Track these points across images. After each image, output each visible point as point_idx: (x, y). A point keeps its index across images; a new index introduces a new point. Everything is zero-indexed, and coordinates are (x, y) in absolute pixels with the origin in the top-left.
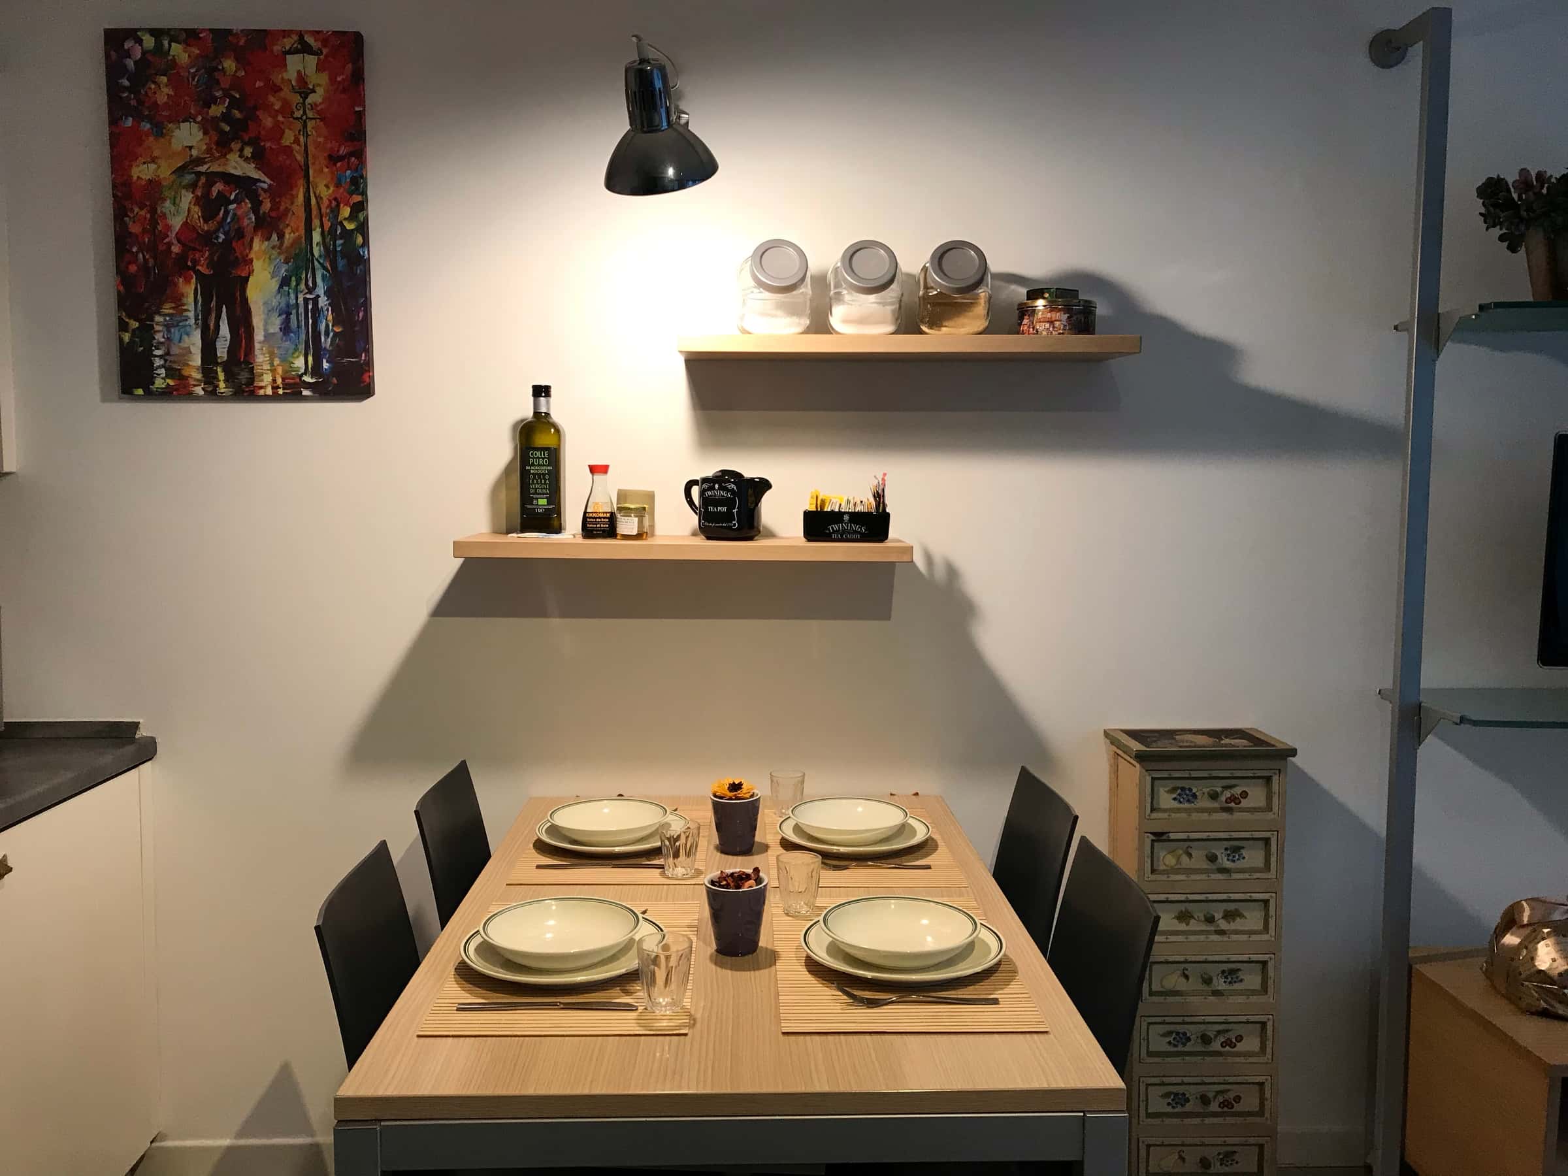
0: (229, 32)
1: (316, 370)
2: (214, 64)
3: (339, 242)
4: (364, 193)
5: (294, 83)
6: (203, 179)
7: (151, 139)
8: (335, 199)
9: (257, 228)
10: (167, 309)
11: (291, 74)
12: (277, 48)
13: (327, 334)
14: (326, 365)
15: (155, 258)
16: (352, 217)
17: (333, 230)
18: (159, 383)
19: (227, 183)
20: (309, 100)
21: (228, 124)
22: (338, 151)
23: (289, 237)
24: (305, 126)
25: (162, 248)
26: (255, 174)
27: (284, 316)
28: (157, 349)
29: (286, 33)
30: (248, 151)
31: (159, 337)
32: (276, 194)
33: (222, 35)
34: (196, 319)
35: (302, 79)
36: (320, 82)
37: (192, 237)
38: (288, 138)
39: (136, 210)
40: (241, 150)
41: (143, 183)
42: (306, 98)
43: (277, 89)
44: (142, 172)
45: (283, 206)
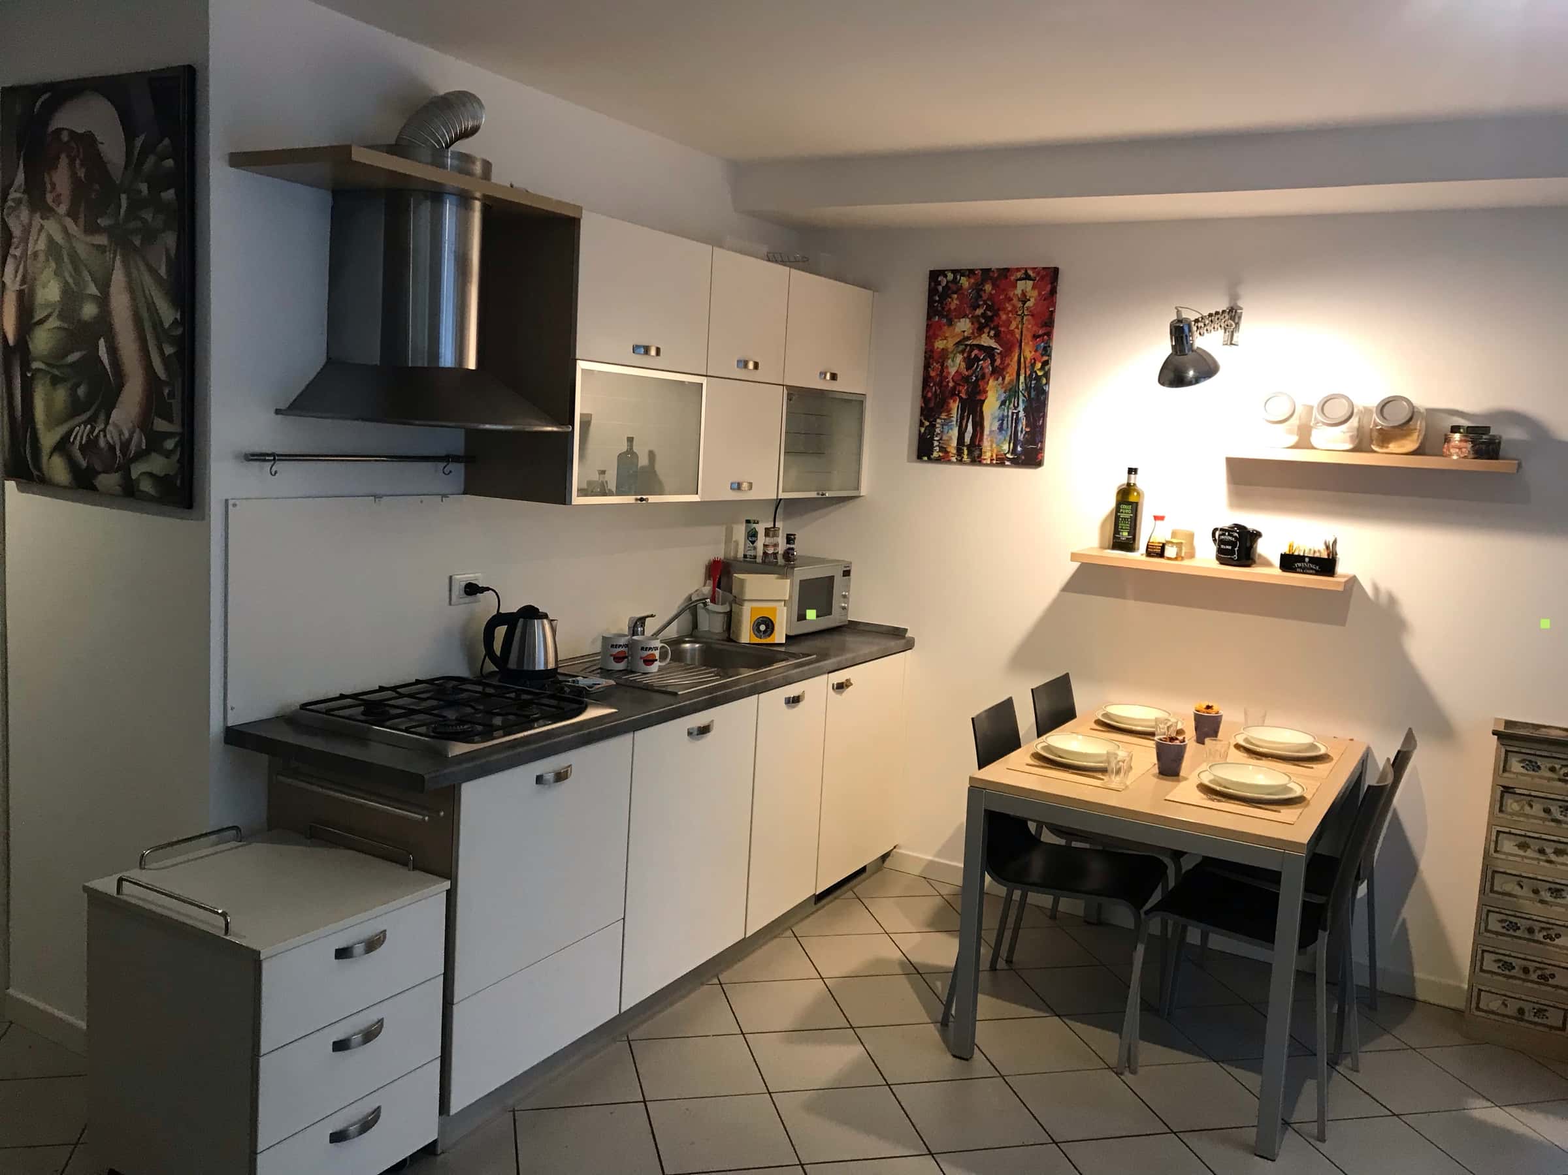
0: (989, 270)
1: (1014, 451)
2: (980, 287)
3: (1033, 382)
4: (1050, 356)
5: (1019, 296)
6: (968, 348)
7: (946, 327)
8: (1034, 359)
9: (993, 372)
10: (943, 416)
11: (1018, 292)
12: (1012, 278)
13: (1022, 432)
14: (1019, 449)
16: (1042, 368)
17: (1031, 375)
19: (980, 350)
20: (1026, 305)
21: (983, 318)
22: (1039, 332)
23: (1007, 379)
24: (1022, 319)
25: (945, 383)
26: (994, 345)
27: (1001, 421)
29: (1018, 270)
31: (938, 431)
32: (1004, 355)
33: (986, 272)
34: (957, 422)
35: (1024, 294)
36: (1033, 295)
37: (960, 378)
38: (1013, 327)
40: (989, 333)
41: (939, 350)
42: (1024, 304)
43: (1010, 300)
44: (939, 344)
45: (1006, 362)
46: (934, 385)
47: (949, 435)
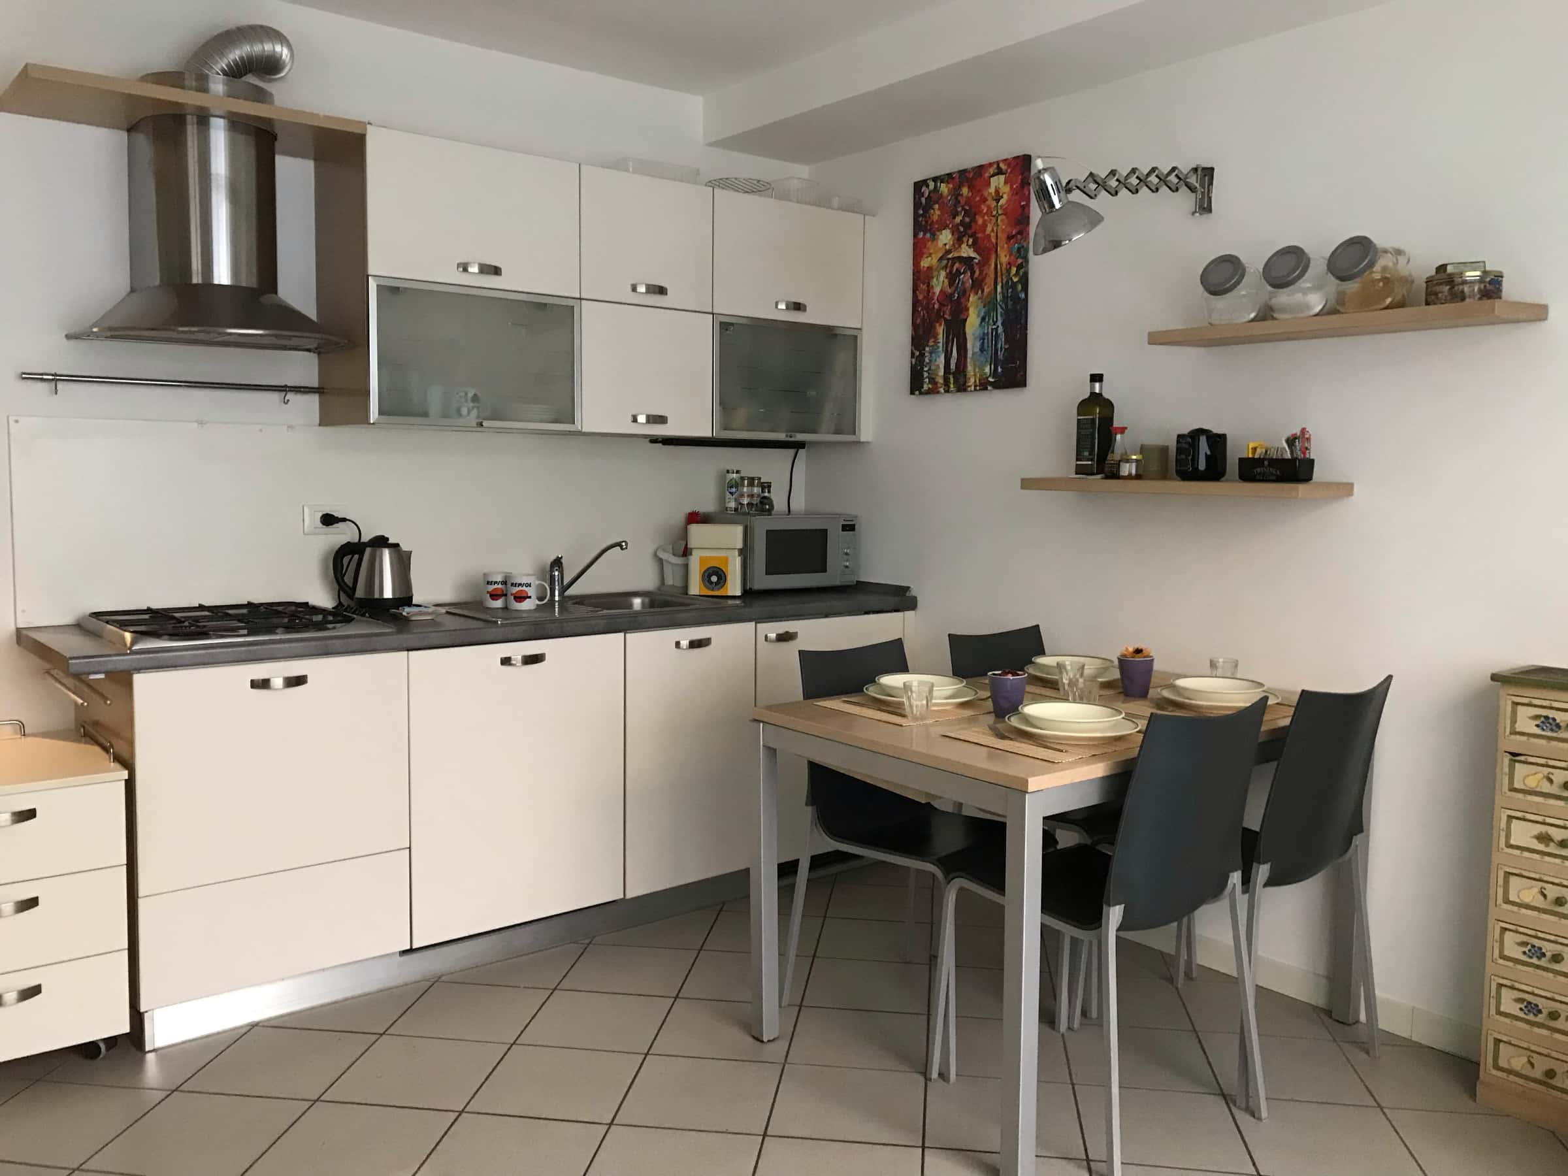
0: (966, 170)
1: (995, 373)
2: (959, 192)
3: (1010, 290)
4: (1024, 257)
5: (993, 194)
6: (950, 262)
7: (930, 243)
8: (1010, 263)
9: (973, 286)
10: (931, 342)
11: (992, 190)
12: (987, 175)
13: (1001, 351)
14: (1000, 370)
15: (928, 313)
16: (1017, 273)
17: (1007, 282)
18: (926, 387)
19: (960, 262)
20: (999, 204)
21: (962, 226)
22: (1012, 232)
23: (986, 290)
24: (997, 220)
25: (931, 306)
26: (973, 255)
27: (981, 341)
28: (926, 367)
29: (991, 165)
30: (971, 240)
31: (927, 360)
33: (963, 173)
34: (943, 347)
35: (997, 191)
36: (1005, 190)
37: (945, 297)
38: (989, 229)
39: (921, 285)
41: (925, 269)
43: (985, 200)
44: (925, 263)
45: (985, 272)
46: (922, 310)
47: (937, 363)
